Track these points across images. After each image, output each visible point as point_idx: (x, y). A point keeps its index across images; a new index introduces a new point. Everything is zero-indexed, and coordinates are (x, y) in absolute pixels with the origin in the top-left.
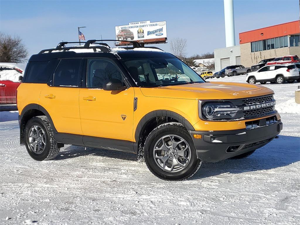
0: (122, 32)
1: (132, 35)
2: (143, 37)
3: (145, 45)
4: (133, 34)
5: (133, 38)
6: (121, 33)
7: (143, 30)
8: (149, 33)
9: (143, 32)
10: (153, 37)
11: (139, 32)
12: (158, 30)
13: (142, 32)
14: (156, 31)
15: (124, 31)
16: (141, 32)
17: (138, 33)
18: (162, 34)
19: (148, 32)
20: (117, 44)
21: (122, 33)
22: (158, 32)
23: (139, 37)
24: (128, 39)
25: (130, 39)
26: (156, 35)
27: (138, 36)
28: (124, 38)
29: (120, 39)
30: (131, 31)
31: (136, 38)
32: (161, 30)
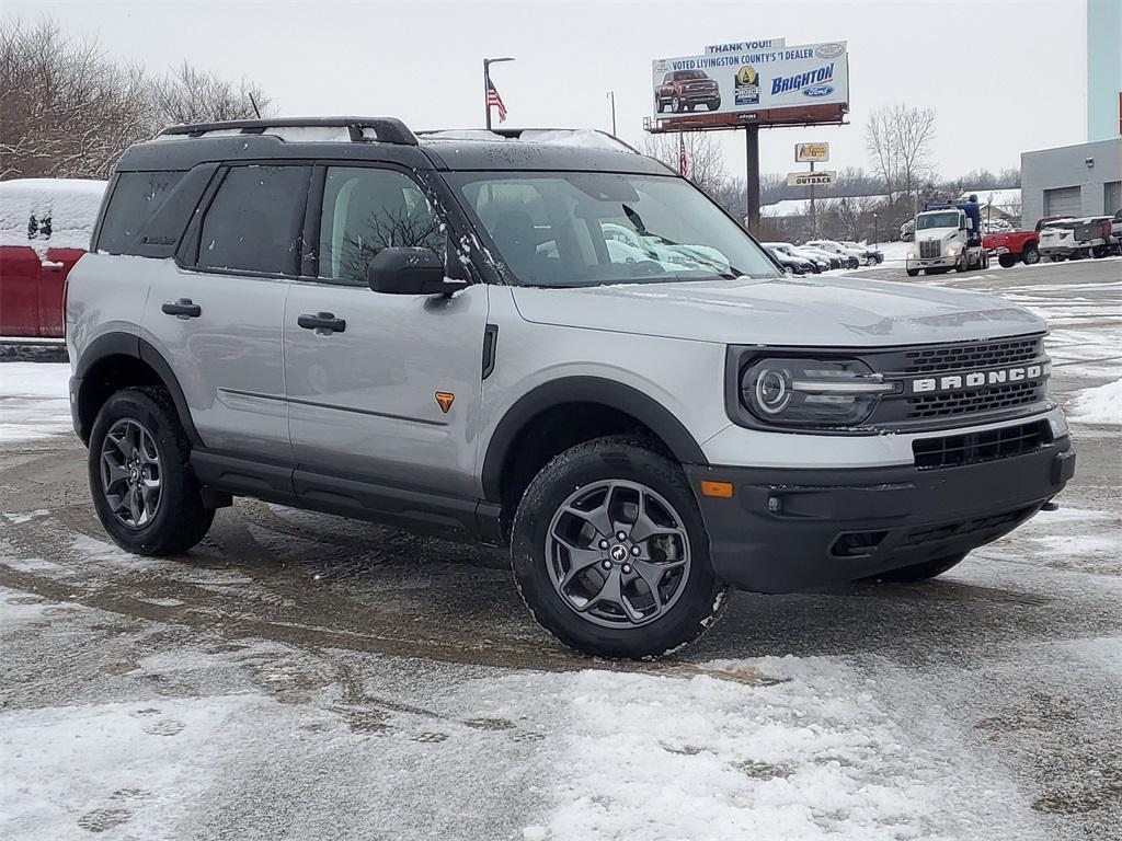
0: (676, 79)
1: (713, 94)
2: (756, 100)
3: (760, 130)
4: (717, 89)
5: (714, 104)
6: (671, 84)
7: (757, 75)
8: (779, 86)
9: (756, 83)
10: (794, 99)
11: (741, 79)
12: (814, 73)
13: (751, 81)
14: (806, 79)
15: (685, 76)
16: (748, 81)
17: (738, 84)
18: (829, 91)
19: (775, 81)
20: (654, 126)
21: (675, 84)
22: (816, 81)
23: (738, 101)
24: (697, 107)
25: (704, 107)
26: (806, 93)
27: (737, 97)
28: (681, 105)
29: (668, 108)
30: (710, 77)
31: (728, 106)
32: (826, 73)
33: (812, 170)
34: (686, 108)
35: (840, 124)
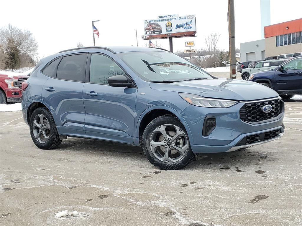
0: (150, 25)
1: (160, 29)
3: (173, 39)
4: (161, 28)
5: (160, 32)
6: (149, 27)
7: (172, 24)
8: (177, 27)
9: (171, 26)
10: (181, 30)
11: (167, 25)
12: (186, 23)
13: (170, 25)
14: (184, 25)
15: (152, 24)
16: (169, 25)
17: (166, 26)
18: (191, 28)
19: (176, 25)
20: (145, 38)
22: (187, 25)
23: (167, 31)
24: (156, 33)
25: (158, 33)
26: (185, 28)
27: (166, 30)
28: (152, 32)
29: (148, 33)
30: (159, 24)
31: (164, 32)
32: (190, 23)
33: (190, 49)
34: (153, 33)
35: (194, 37)
